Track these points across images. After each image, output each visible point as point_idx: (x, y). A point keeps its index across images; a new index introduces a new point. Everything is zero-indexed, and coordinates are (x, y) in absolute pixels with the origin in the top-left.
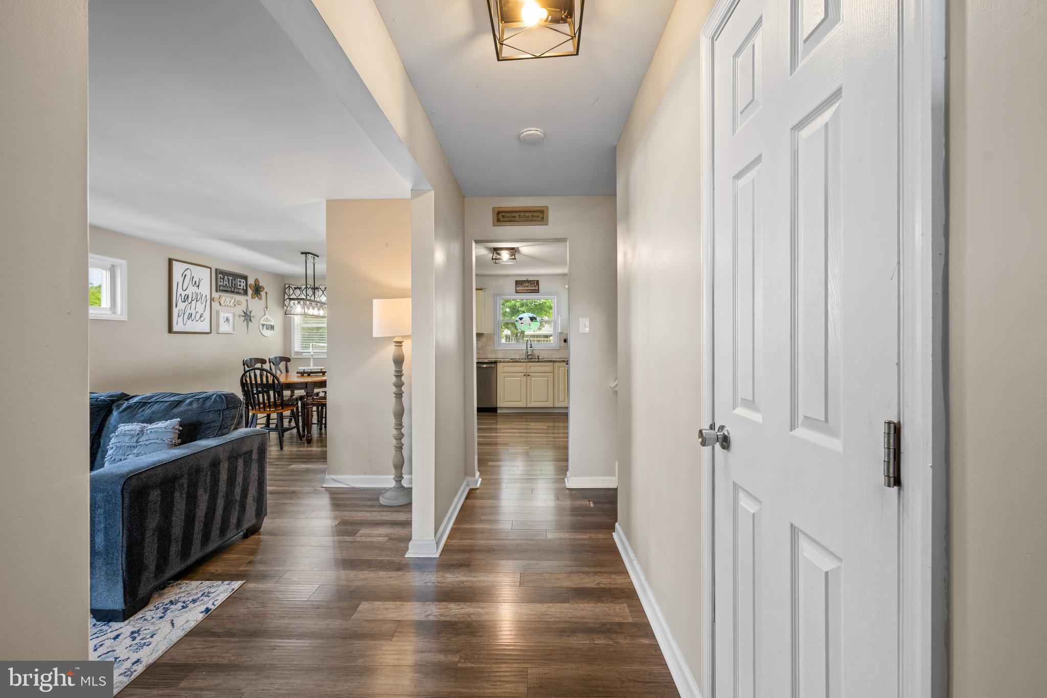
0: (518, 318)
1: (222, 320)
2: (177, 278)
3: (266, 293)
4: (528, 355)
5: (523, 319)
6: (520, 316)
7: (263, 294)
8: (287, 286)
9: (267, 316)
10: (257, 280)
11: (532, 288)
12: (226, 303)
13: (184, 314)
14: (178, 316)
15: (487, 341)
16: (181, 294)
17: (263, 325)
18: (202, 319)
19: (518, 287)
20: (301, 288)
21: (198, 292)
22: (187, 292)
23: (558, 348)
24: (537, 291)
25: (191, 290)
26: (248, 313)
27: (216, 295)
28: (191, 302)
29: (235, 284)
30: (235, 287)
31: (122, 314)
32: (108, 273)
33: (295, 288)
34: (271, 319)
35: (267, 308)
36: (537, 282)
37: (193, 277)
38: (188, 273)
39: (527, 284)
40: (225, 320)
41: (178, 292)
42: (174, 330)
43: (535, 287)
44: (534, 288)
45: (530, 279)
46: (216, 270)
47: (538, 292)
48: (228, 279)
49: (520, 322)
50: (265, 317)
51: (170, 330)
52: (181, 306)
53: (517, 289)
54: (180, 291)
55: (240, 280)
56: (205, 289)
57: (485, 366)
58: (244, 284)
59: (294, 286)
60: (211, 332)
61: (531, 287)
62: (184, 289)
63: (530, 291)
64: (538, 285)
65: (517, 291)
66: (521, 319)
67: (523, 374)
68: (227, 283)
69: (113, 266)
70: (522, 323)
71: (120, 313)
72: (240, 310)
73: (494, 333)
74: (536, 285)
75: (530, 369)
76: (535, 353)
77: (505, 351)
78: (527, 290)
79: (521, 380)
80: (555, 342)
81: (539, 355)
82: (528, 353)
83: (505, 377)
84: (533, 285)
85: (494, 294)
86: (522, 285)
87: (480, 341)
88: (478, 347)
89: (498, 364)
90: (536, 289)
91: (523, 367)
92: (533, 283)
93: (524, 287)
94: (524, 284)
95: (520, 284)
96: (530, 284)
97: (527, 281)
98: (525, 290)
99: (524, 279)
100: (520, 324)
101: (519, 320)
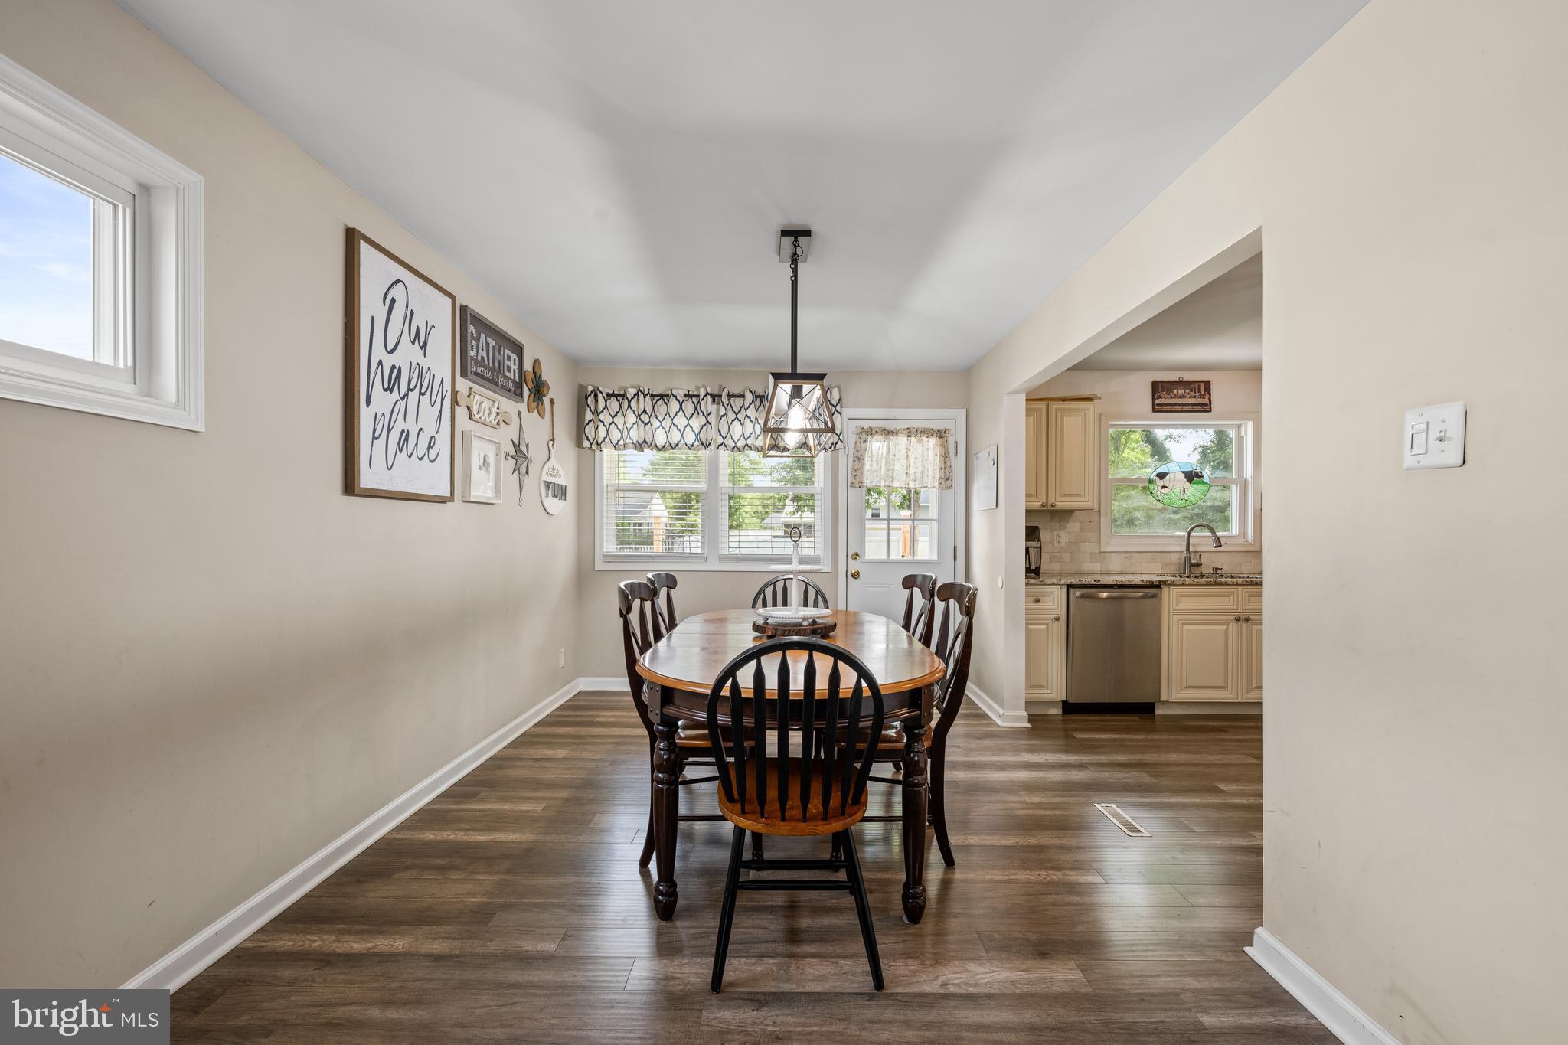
0: (1155, 473)
1: (476, 462)
2: (370, 306)
3: (552, 402)
4: (1192, 565)
5: (1167, 477)
6: (1162, 469)
7: (546, 400)
8: (590, 389)
9: (553, 462)
10: (536, 363)
11: (1193, 401)
12: (481, 413)
13: (389, 431)
14: (374, 438)
15: (1082, 529)
16: (380, 363)
17: (548, 484)
18: (433, 453)
19: (1159, 397)
20: (624, 395)
21: (425, 363)
22: (396, 359)
24: (1207, 408)
25: (407, 355)
26: (523, 448)
27: (462, 385)
28: (407, 395)
29: (499, 361)
30: (500, 372)
31: (181, 402)
32: (125, 217)
33: (609, 395)
34: (561, 472)
35: (553, 440)
36: (1207, 385)
37: (412, 313)
38: (398, 292)
39: (1181, 391)
40: (481, 464)
41: (372, 352)
42: (363, 484)
43: (1202, 397)
44: (1200, 401)
45: (1188, 377)
46: (464, 309)
47: (1210, 411)
48: (488, 344)
49: (1160, 483)
50: (549, 465)
51: (350, 486)
52: (382, 401)
53: (1157, 402)
54: (379, 353)
55: (510, 353)
56: (440, 359)
57: (1105, 595)
58: (516, 368)
59: (607, 391)
60: (451, 499)
61: (1191, 397)
62: (390, 347)
63: (1189, 408)
64: (1209, 393)
65: (1158, 407)
66: (1162, 476)
67: (1232, 617)
68: (484, 354)
69: (145, 189)
70: (1164, 487)
71: (173, 399)
72: (506, 436)
73: (1099, 511)
74: (1203, 393)
75: (1251, 604)
76: (1204, 560)
77: (1128, 555)
78: (1179, 405)
79: (1226, 631)
80: (1247, 534)
81: (1216, 565)
82: (1190, 561)
83: (1183, 624)
84: (1195, 393)
85: (1101, 415)
86: (1168, 393)
87: (1064, 531)
88: (1060, 545)
89: (1165, 590)
90: (1202, 405)
91: (1232, 597)
92: (1195, 388)
93: (1172, 398)
94: (1173, 392)
95: (1163, 391)
96: (1187, 391)
97: (1181, 383)
98: (1175, 405)
99: (1173, 377)
100: (1160, 488)
101: (1158, 478)
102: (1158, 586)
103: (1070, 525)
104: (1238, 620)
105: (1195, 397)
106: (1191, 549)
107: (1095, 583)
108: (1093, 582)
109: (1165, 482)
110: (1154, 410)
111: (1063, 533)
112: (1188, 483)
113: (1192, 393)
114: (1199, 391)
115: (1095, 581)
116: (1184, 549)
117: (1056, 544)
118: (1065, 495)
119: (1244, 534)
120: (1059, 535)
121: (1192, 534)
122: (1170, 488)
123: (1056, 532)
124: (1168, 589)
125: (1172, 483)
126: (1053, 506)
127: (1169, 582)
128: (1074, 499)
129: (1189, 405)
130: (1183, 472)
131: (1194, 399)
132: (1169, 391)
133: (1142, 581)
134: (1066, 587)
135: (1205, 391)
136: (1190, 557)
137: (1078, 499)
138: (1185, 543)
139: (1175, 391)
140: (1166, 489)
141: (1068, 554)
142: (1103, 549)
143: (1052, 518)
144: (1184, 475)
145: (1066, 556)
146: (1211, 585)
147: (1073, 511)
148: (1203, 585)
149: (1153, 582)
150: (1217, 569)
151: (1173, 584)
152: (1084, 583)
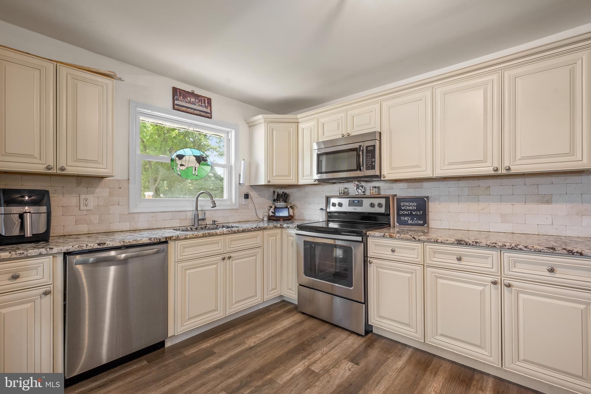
0: (175, 154)
4: (199, 220)
5: (184, 158)
6: (180, 152)
11: (200, 109)
15: (111, 195)
19: (178, 100)
23: (237, 207)
24: (209, 115)
36: (209, 100)
39: (193, 100)
43: (206, 107)
44: (204, 110)
45: (198, 92)
47: (211, 118)
49: (179, 162)
53: (176, 102)
61: (199, 105)
63: (198, 112)
64: (211, 106)
65: (176, 107)
66: (180, 157)
67: (220, 258)
70: (181, 165)
73: (129, 179)
74: (207, 105)
75: (232, 246)
76: (208, 215)
77: (154, 214)
78: (191, 109)
79: (217, 269)
80: (232, 198)
81: (214, 219)
82: (198, 217)
83: (186, 270)
84: (202, 104)
85: (129, 100)
86: (183, 98)
87: (92, 195)
88: (88, 208)
89: (171, 244)
90: (206, 112)
91: (220, 243)
92: (202, 100)
93: (186, 102)
94: (187, 99)
95: (180, 96)
96: (197, 100)
97: (192, 94)
98: (189, 108)
99: (188, 88)
100: (179, 166)
101: (177, 158)
102: (165, 242)
103: (98, 190)
104: (224, 259)
105: (202, 106)
106: (199, 209)
107: (99, 247)
108: (96, 246)
109: (183, 162)
110: (174, 108)
111: (90, 197)
112: (197, 164)
113: (200, 103)
114: (205, 103)
115: (99, 244)
116: (194, 209)
117: (82, 208)
118: (78, 160)
119: (230, 198)
120: (86, 200)
121: (199, 199)
122: (186, 166)
123: (83, 197)
124: (174, 243)
125: (187, 163)
126: (63, 169)
127: (174, 238)
128: (90, 165)
129: (198, 110)
130: (194, 156)
131: (201, 107)
132: (185, 97)
133: (150, 239)
134: (63, 255)
135: (208, 103)
136: (198, 214)
137: (95, 165)
138: (195, 205)
139: (189, 99)
140: (183, 167)
141: (98, 216)
142: (132, 211)
143: (79, 184)
144: (195, 158)
145: (95, 219)
146: (206, 236)
147: (102, 178)
148: (201, 237)
149: (160, 239)
150: (215, 221)
151: (178, 239)
152: (85, 248)
